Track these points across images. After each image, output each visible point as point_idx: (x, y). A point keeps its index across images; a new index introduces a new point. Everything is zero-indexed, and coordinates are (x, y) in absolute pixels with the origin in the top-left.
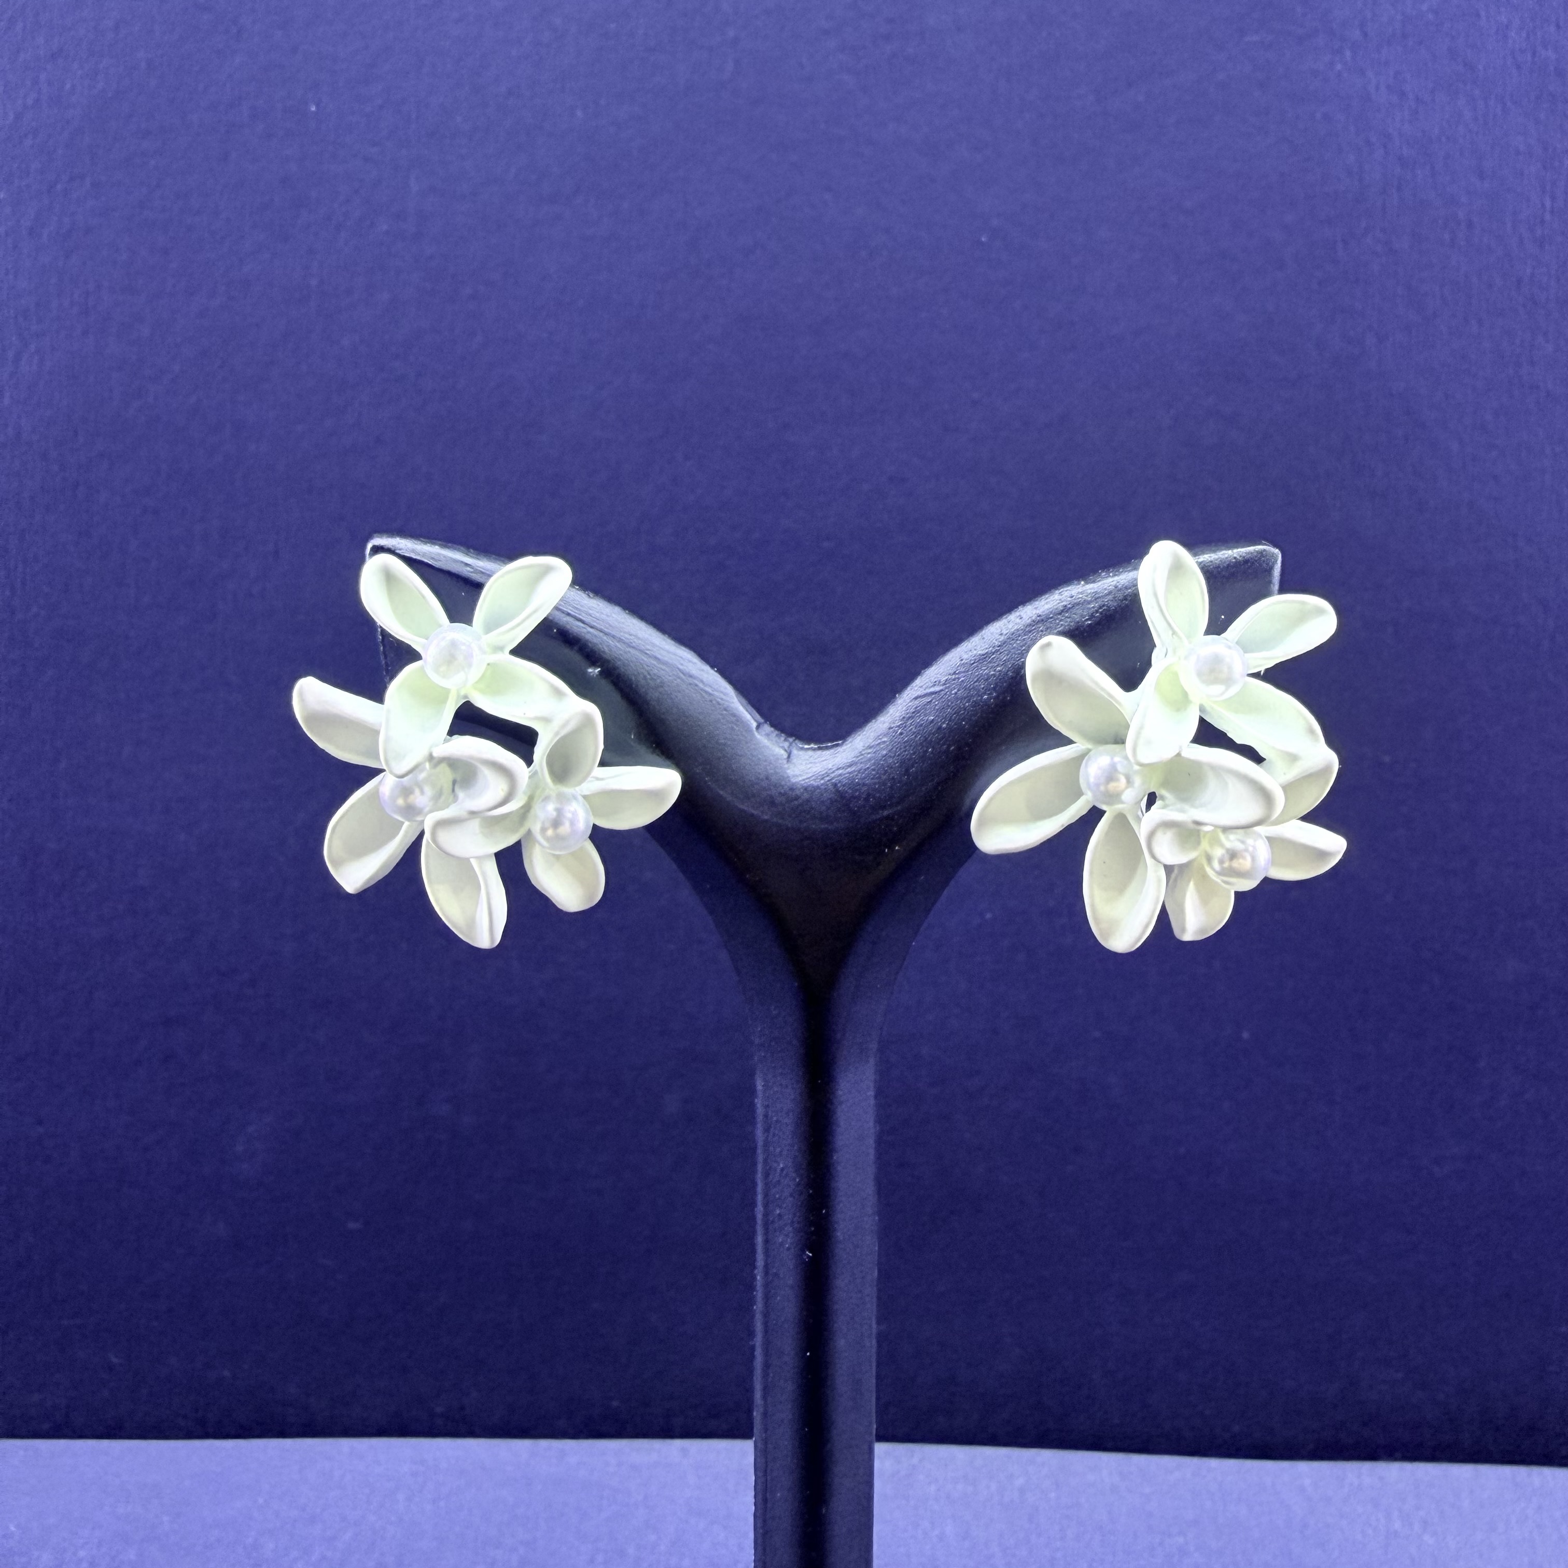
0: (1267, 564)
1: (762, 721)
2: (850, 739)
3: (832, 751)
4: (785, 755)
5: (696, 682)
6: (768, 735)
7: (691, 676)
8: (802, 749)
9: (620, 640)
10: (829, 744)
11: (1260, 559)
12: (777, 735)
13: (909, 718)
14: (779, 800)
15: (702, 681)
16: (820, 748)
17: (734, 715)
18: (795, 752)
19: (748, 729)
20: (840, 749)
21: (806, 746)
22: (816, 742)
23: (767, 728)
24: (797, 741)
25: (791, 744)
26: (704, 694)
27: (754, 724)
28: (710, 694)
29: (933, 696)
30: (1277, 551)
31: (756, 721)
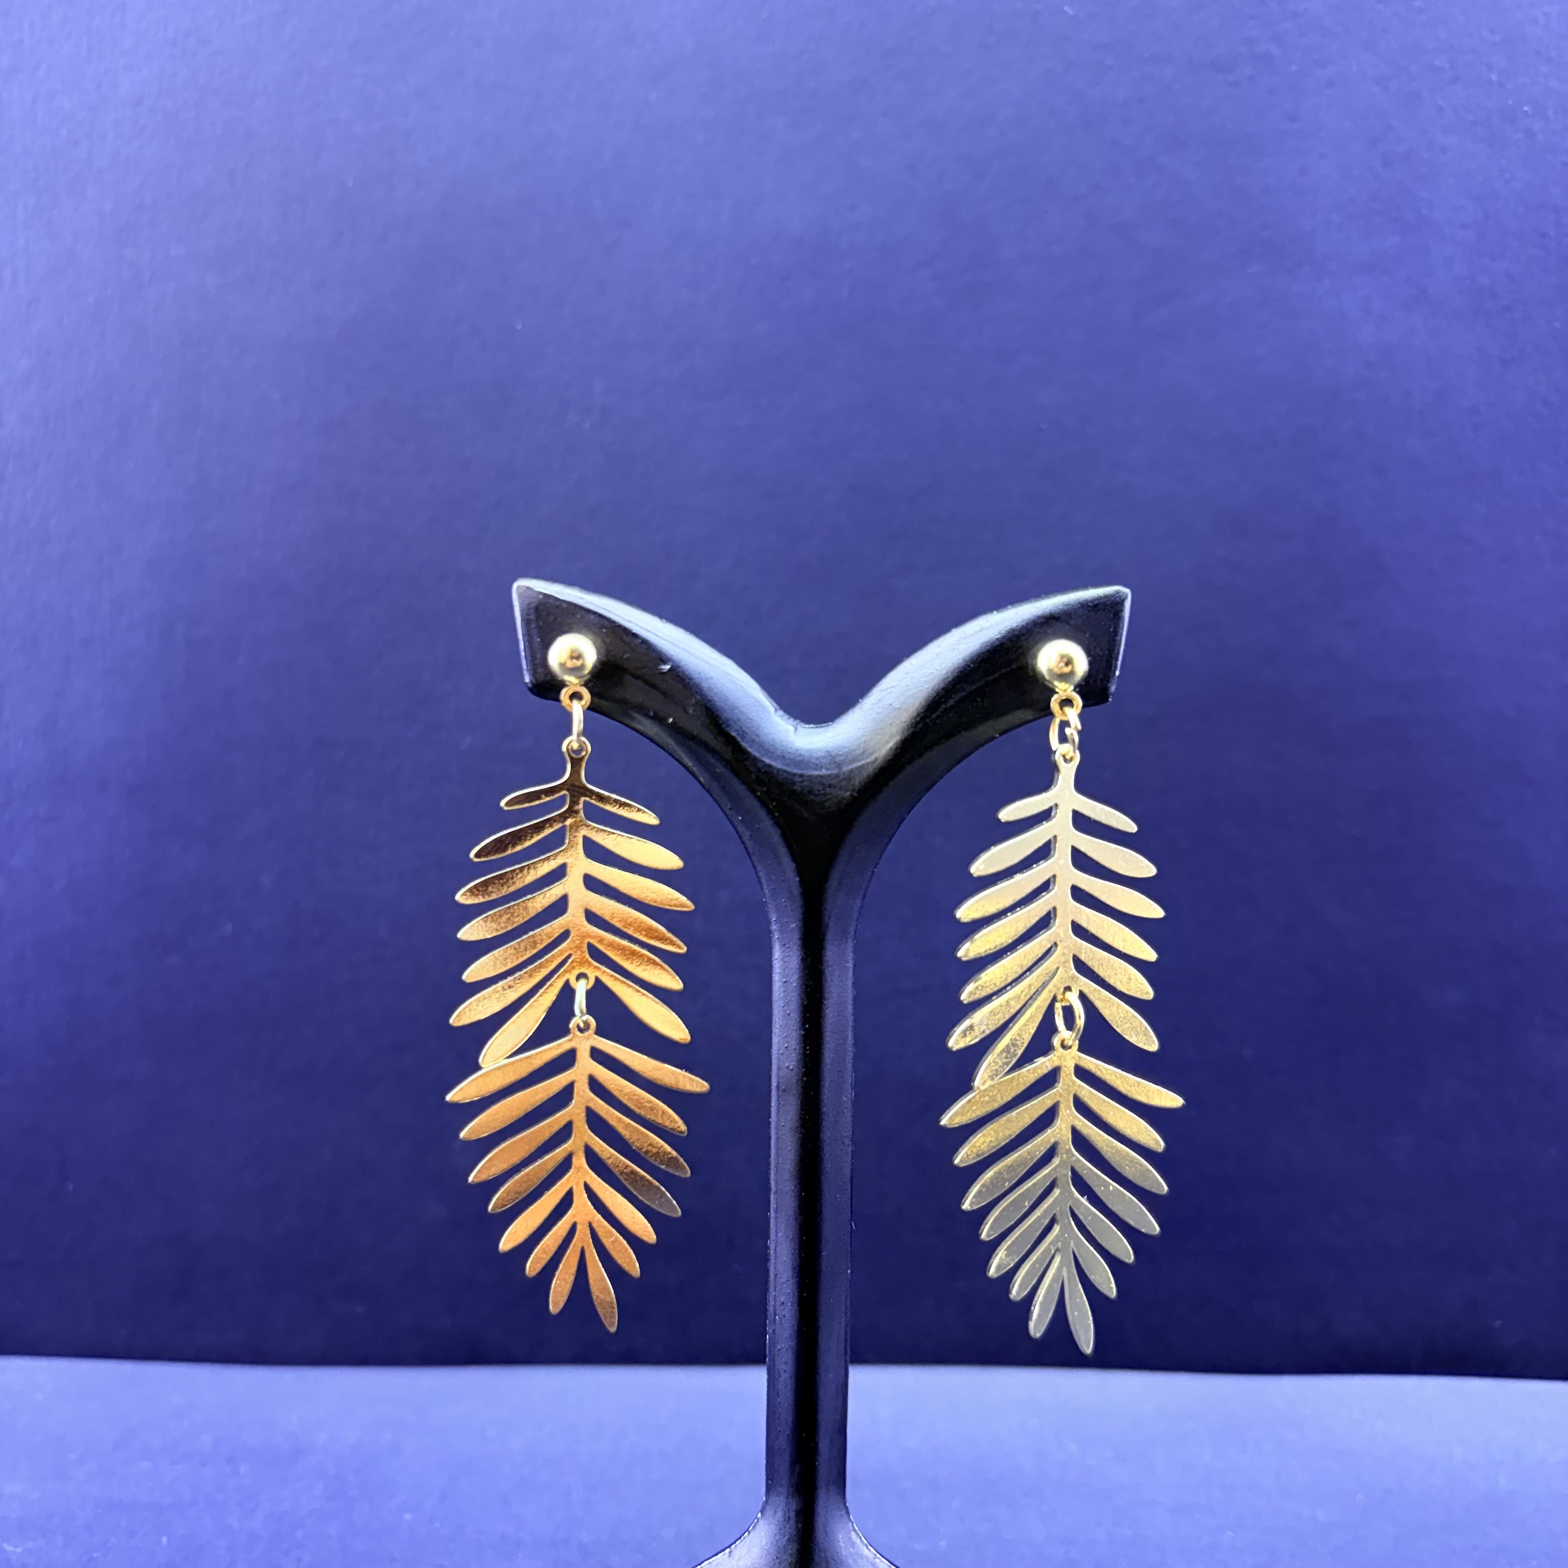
0: (1120, 599)
1: (778, 708)
2: (837, 721)
3: (823, 729)
4: (792, 729)
5: (734, 679)
6: (781, 716)
7: (731, 675)
8: (806, 727)
9: (683, 649)
10: (823, 725)
11: (1115, 595)
12: (788, 718)
13: (877, 704)
14: (787, 756)
15: (737, 678)
16: (817, 727)
17: (759, 701)
18: (799, 728)
19: (769, 712)
20: (830, 727)
21: (807, 726)
22: (814, 723)
23: (781, 713)
24: (802, 723)
25: (797, 724)
26: (739, 687)
27: (772, 710)
28: (742, 687)
29: (893, 689)
30: (1127, 591)
31: (774, 707)
